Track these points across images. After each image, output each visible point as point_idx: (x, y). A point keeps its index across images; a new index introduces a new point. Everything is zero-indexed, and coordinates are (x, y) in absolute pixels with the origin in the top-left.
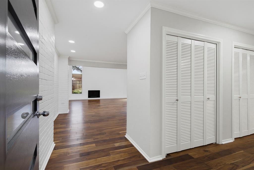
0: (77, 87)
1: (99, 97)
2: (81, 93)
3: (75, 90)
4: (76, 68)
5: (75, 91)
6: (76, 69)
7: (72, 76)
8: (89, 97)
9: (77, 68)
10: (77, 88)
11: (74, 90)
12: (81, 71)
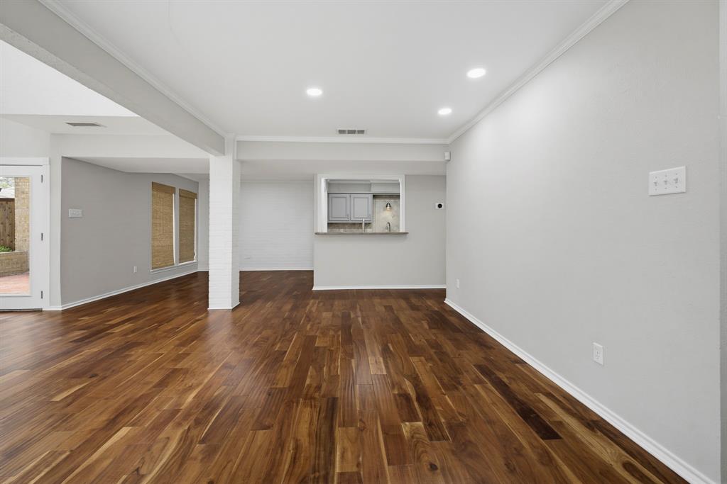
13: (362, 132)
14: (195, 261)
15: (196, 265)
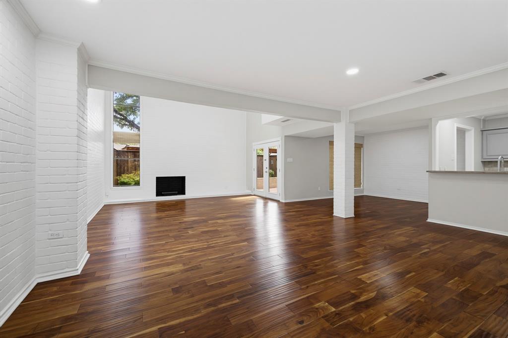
0: (128, 167)
1: (183, 193)
2: (137, 183)
3: (123, 175)
4: (127, 123)
5: (125, 178)
6: (127, 125)
7: (112, 137)
8: (158, 195)
9: (129, 122)
10: (128, 170)
11: (120, 175)
12: (138, 128)
13: (441, 75)
14: (361, 188)
15: (362, 191)
